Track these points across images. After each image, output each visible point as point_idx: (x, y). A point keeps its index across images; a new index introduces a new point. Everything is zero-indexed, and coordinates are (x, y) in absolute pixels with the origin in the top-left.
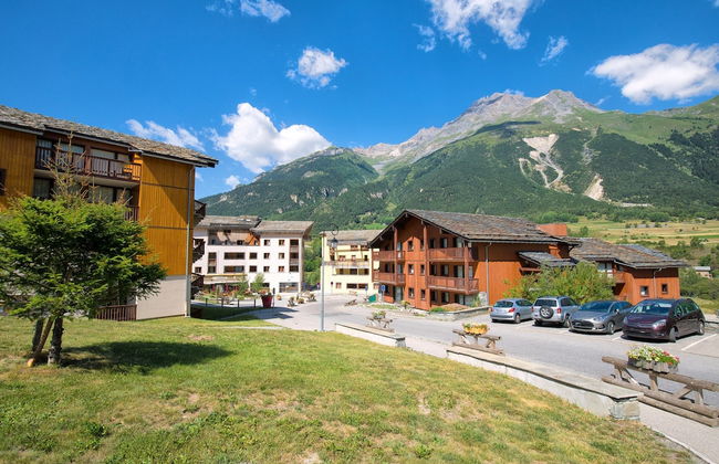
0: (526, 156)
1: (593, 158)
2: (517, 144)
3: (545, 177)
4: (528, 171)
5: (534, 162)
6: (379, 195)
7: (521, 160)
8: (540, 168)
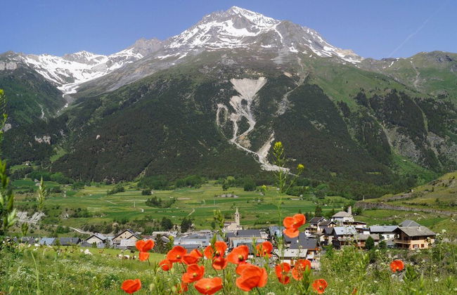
0: (227, 103)
1: (287, 110)
2: (223, 86)
3: (236, 128)
4: (222, 120)
5: (232, 110)
6: (47, 139)
7: (220, 106)
8: (234, 118)
